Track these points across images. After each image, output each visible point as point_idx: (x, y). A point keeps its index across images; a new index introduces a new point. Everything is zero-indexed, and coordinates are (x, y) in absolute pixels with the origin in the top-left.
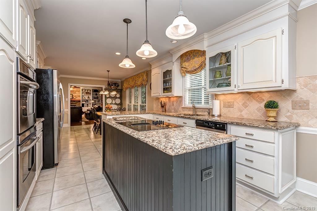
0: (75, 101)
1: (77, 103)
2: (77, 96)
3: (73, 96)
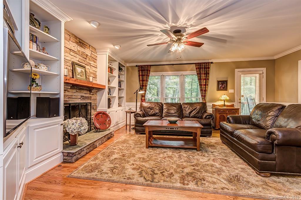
1: (94, 97)
2: (92, 75)
3: (86, 71)
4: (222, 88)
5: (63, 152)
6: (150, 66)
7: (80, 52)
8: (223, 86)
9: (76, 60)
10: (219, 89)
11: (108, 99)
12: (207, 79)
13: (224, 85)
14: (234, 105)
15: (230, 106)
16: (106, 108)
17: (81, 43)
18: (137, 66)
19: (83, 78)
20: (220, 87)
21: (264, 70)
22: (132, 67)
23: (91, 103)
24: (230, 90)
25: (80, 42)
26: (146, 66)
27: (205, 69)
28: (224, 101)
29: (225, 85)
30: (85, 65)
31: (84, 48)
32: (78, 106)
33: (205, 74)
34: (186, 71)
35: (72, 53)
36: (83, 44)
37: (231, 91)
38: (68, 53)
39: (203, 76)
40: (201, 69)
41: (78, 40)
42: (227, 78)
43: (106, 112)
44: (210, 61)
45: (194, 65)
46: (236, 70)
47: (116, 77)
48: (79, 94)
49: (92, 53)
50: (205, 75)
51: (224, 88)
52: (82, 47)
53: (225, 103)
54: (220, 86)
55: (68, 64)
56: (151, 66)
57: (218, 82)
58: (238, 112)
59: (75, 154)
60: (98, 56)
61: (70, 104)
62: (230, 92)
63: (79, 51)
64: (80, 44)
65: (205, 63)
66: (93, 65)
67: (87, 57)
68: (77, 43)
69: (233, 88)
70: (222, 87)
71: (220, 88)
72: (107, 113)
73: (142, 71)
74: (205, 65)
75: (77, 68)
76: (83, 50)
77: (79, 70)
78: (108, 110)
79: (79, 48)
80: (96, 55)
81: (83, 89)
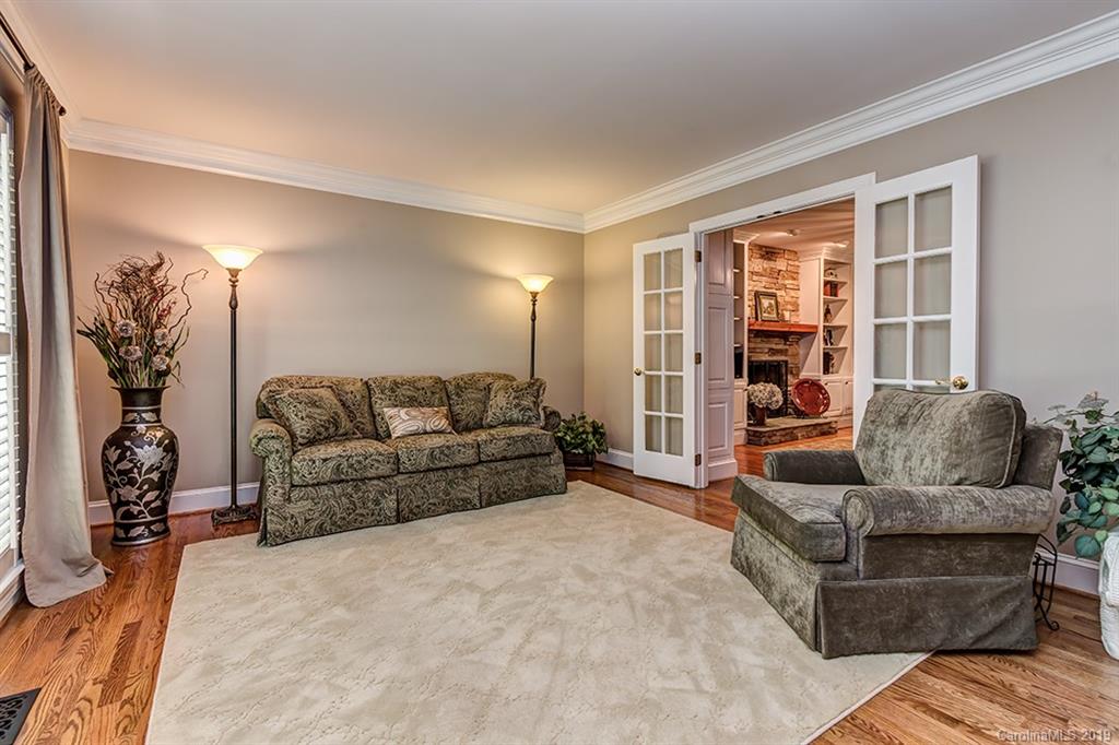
1: (793, 350)
2: (790, 307)
3: (777, 302)
5: (748, 430)
7: (768, 270)
9: (759, 287)
11: (824, 353)
16: (819, 372)
17: (769, 253)
19: (772, 316)
23: (786, 362)
30: (776, 292)
31: (774, 260)
35: (756, 278)
36: (773, 253)
38: (752, 280)
41: (764, 250)
48: (766, 346)
49: (789, 262)
52: (771, 260)
59: (753, 434)
60: (801, 266)
63: (766, 270)
64: (766, 256)
66: (792, 287)
67: (779, 275)
68: (762, 257)
72: (822, 383)
75: (763, 301)
76: (772, 264)
77: (766, 302)
78: (823, 379)
79: (766, 264)
80: (796, 263)
81: (774, 337)
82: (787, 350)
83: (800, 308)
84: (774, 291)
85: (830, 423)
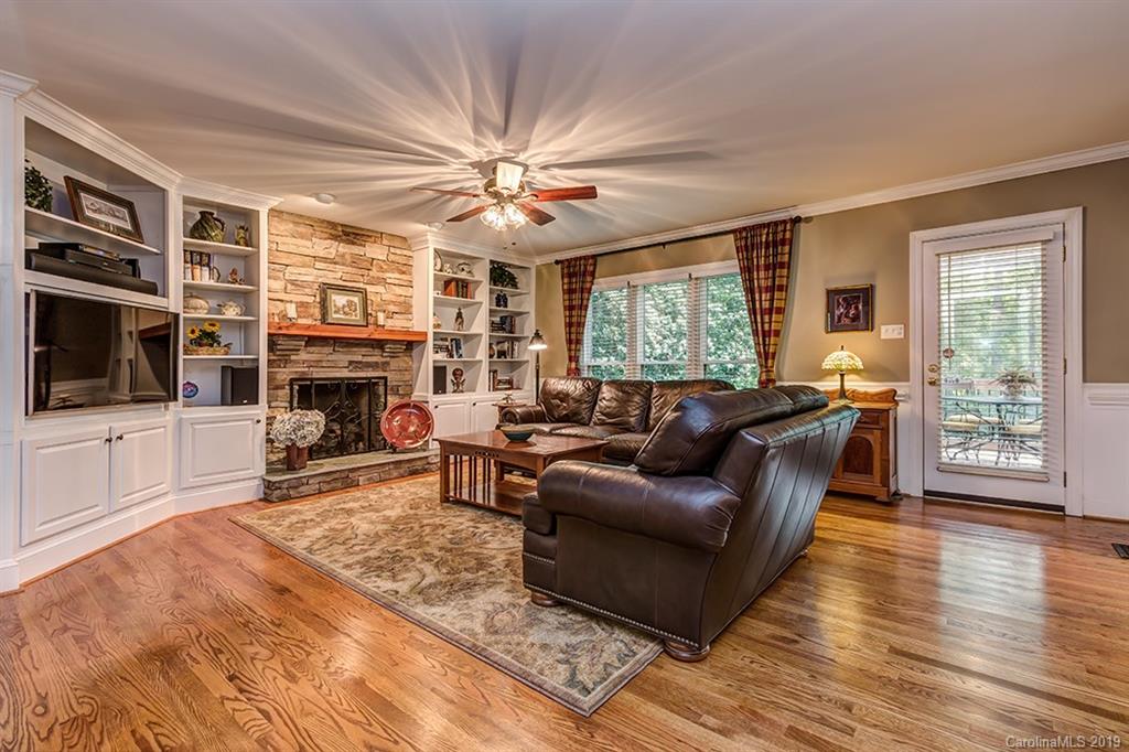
0: (379, 344)
1: (394, 364)
2: (392, 308)
3: (365, 300)
4: (847, 321)
5: (264, 480)
6: (594, 257)
7: (347, 257)
8: (852, 312)
9: (331, 278)
10: (834, 326)
11: (435, 368)
12: (779, 288)
13: (857, 308)
14: (896, 392)
15: (876, 398)
16: (427, 392)
17: (350, 234)
18: (557, 262)
19: (354, 318)
20: (839, 318)
21: (1072, 218)
22: (548, 265)
23: (385, 378)
24: (883, 328)
25: (347, 234)
26: (580, 258)
27: (767, 248)
28: (842, 376)
29: (860, 307)
30: (365, 286)
31: (361, 245)
32: (338, 385)
33: (767, 268)
34: (709, 261)
35: (318, 265)
36: (358, 234)
37: (888, 331)
38: (309, 267)
39: (761, 278)
40: (753, 250)
41: (340, 229)
42: (873, 275)
43: (427, 402)
44: (794, 213)
45: (732, 236)
46: (916, 237)
47: (481, 303)
48: (343, 357)
49: (392, 250)
50: (771, 272)
51: (856, 318)
52: (353, 243)
53: (846, 383)
54: (837, 313)
55: (306, 290)
56: (599, 259)
57: (831, 293)
58: (883, 424)
59: (277, 485)
60: (414, 255)
61: (312, 380)
62: (883, 337)
63: (343, 256)
64: (344, 237)
65: (769, 224)
66: (397, 282)
67: (371, 265)
68: (335, 238)
69: (902, 318)
70: (846, 317)
71: (839, 320)
72: (431, 407)
73: (570, 276)
74: (768, 234)
75: (334, 297)
76: (356, 250)
77: (339, 300)
78: (434, 400)
79: (343, 248)
80: (409, 253)
81: (357, 345)
82: (387, 363)
83: (414, 310)
84: (361, 285)
85: (427, 457)
